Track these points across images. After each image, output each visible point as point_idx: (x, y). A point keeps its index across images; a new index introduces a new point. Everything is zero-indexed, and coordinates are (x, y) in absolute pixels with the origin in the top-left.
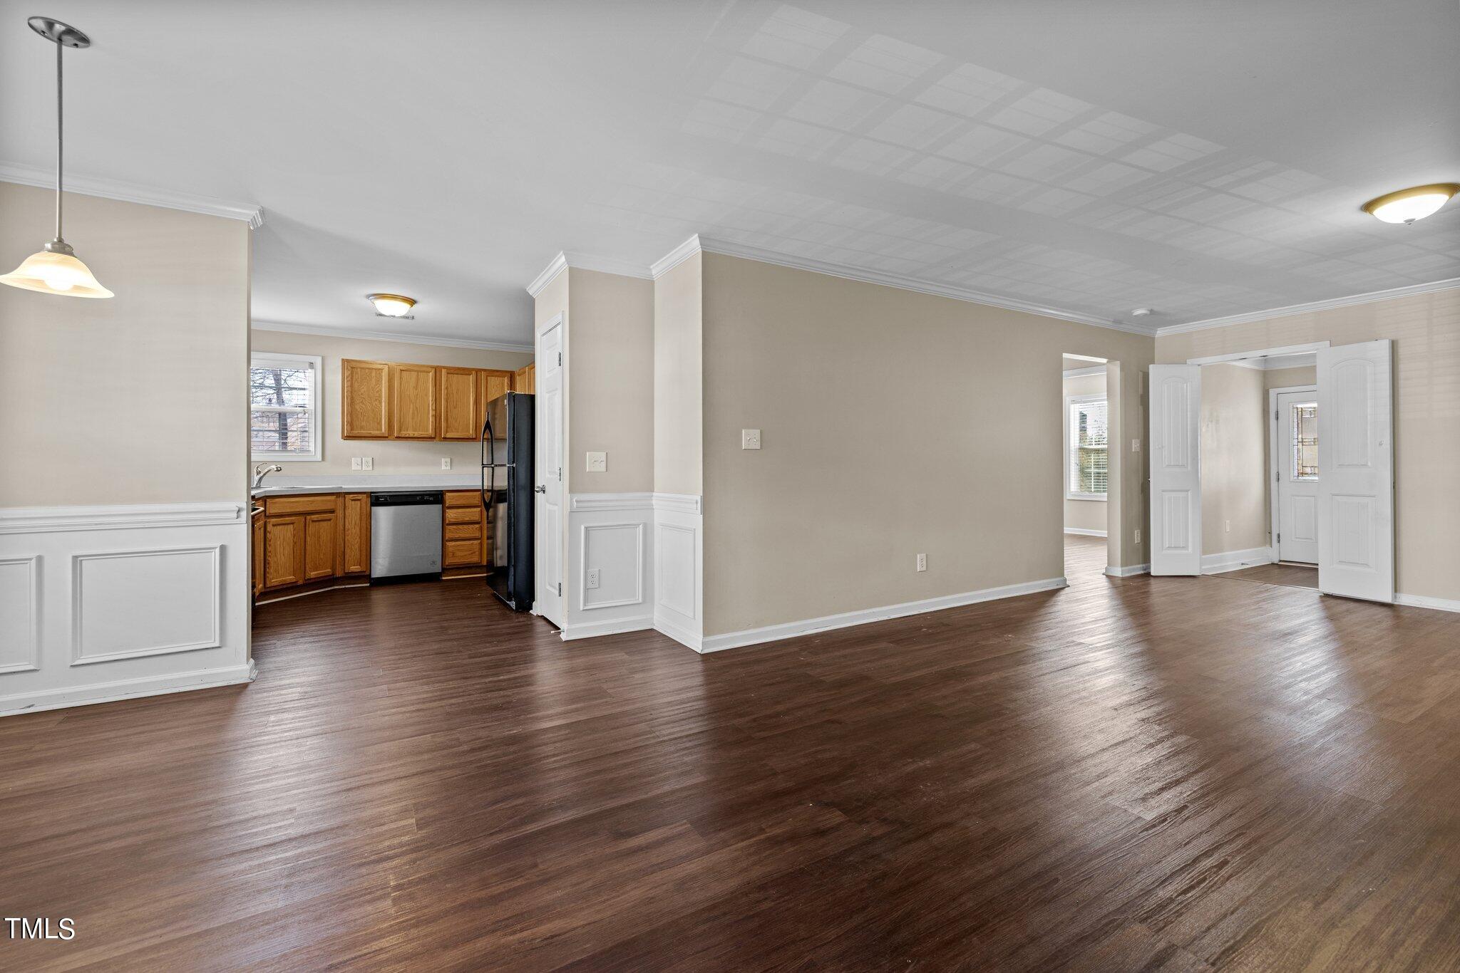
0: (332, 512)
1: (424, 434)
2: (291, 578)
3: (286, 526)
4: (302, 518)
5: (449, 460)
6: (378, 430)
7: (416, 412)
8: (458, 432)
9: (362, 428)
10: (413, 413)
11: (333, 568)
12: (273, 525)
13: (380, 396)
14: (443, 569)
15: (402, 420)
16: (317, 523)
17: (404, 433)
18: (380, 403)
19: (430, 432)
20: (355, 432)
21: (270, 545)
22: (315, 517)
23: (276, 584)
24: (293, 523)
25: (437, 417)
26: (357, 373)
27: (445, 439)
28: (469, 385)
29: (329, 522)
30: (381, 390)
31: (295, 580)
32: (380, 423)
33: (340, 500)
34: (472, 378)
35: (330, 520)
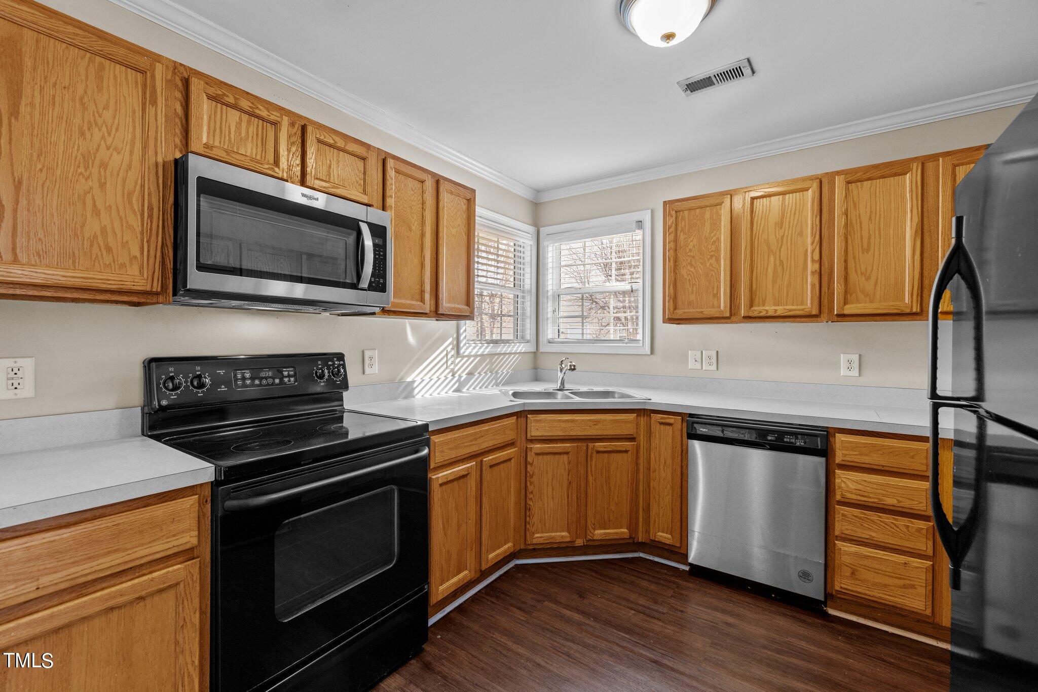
0: (631, 439)
1: (796, 309)
2: (562, 535)
3: (557, 457)
4: (583, 445)
5: (855, 358)
6: (713, 307)
7: (779, 269)
8: (872, 301)
9: (690, 304)
10: (775, 272)
11: (633, 527)
12: (537, 454)
13: (718, 250)
14: (827, 595)
15: (754, 287)
16: (606, 455)
17: (757, 310)
18: (718, 260)
19: (809, 304)
20: (680, 313)
21: (531, 483)
22: (600, 445)
23: (541, 541)
24: (567, 453)
25: (823, 276)
26: (683, 218)
27: (842, 317)
28: (903, 197)
29: (624, 455)
30: (719, 239)
31: (568, 540)
32: (717, 296)
33: (643, 421)
34: (908, 180)
35: (626, 451)
